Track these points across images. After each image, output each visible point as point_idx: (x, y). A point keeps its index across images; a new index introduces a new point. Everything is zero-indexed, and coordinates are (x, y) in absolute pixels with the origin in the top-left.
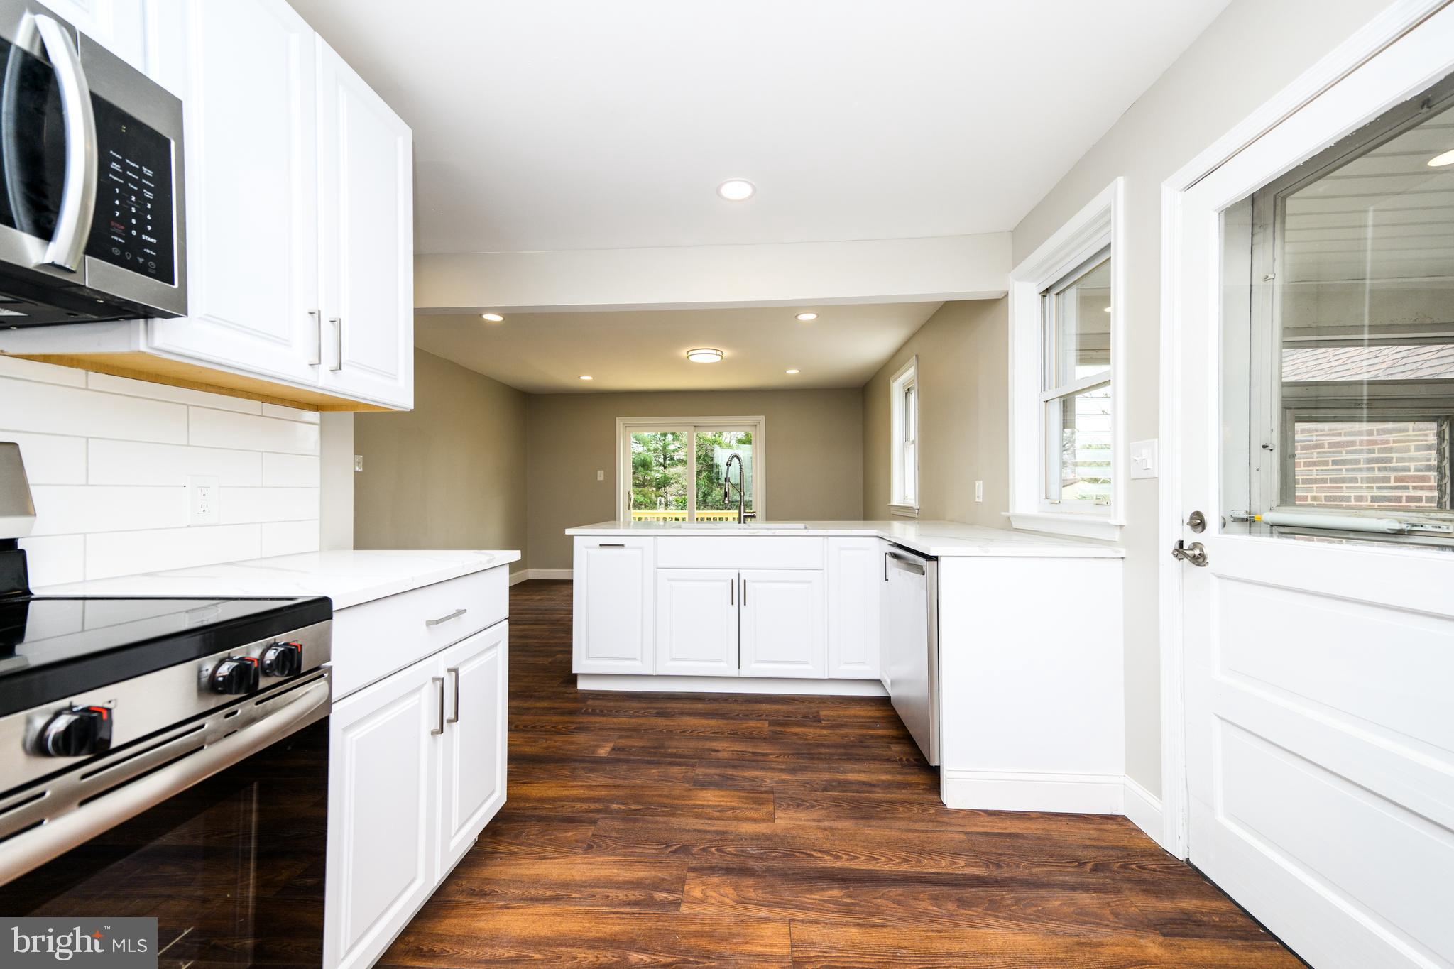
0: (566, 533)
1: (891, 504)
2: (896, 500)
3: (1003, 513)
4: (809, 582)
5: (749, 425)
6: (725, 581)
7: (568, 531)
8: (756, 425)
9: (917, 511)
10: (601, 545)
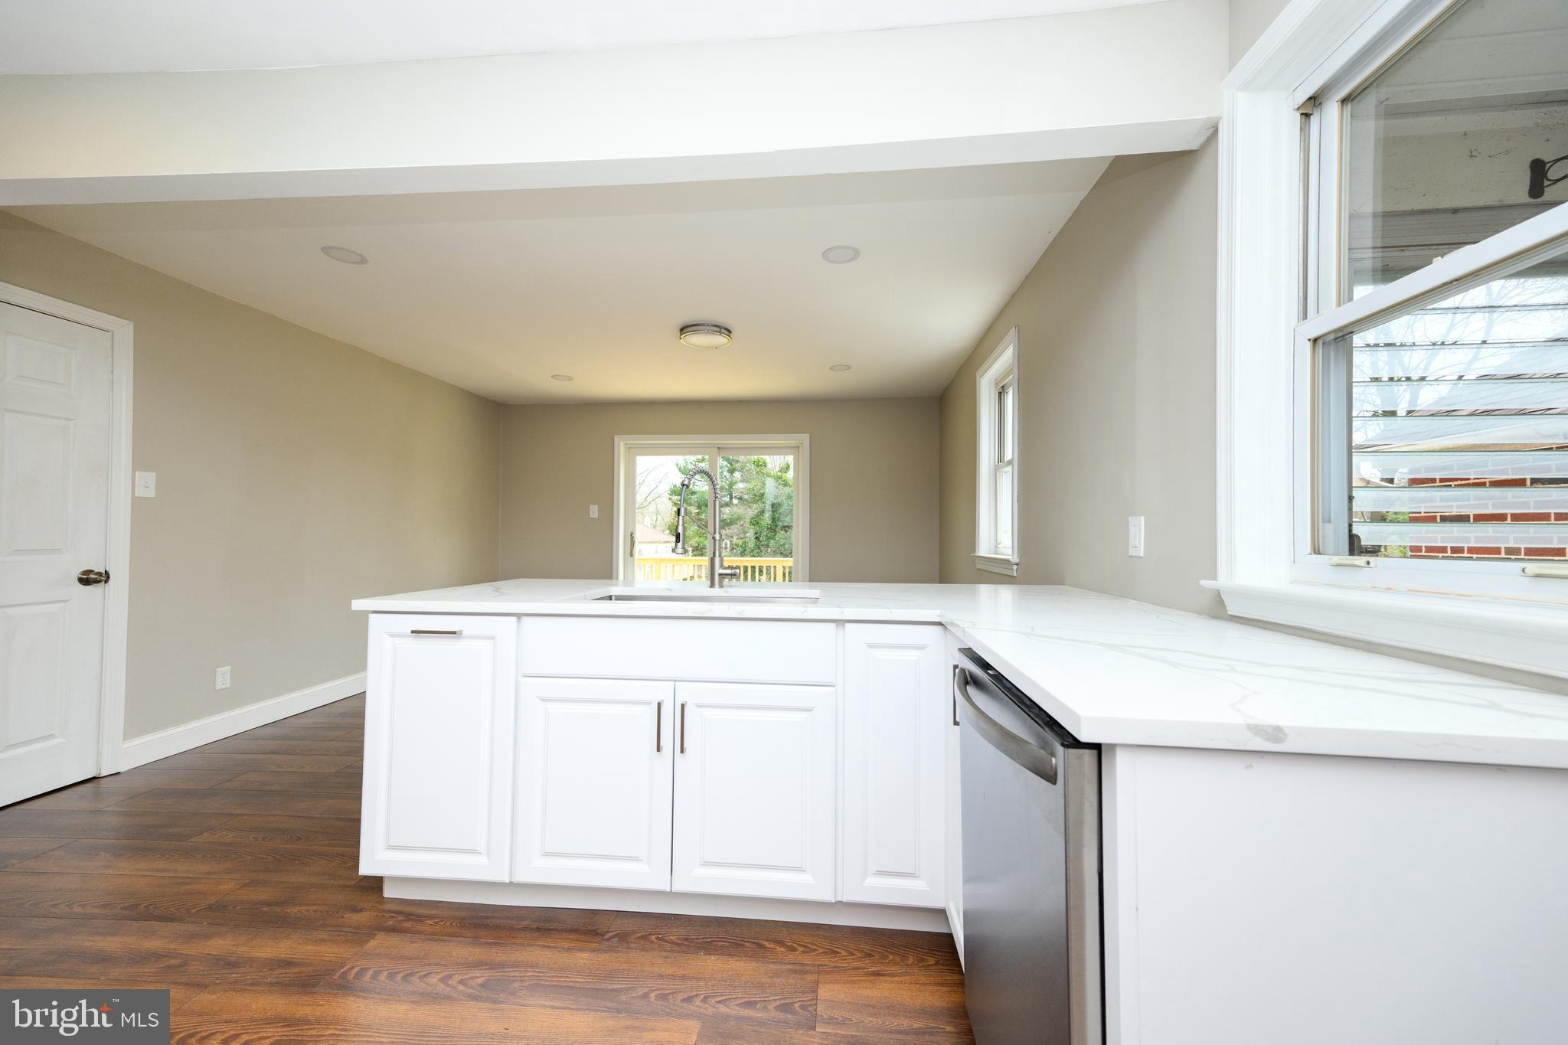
0: (353, 608)
1: (977, 554)
2: (984, 549)
3: (1203, 582)
4: (809, 710)
5: (789, 447)
6: (649, 703)
7: (358, 605)
8: (798, 447)
9: (1015, 567)
10: (413, 632)
